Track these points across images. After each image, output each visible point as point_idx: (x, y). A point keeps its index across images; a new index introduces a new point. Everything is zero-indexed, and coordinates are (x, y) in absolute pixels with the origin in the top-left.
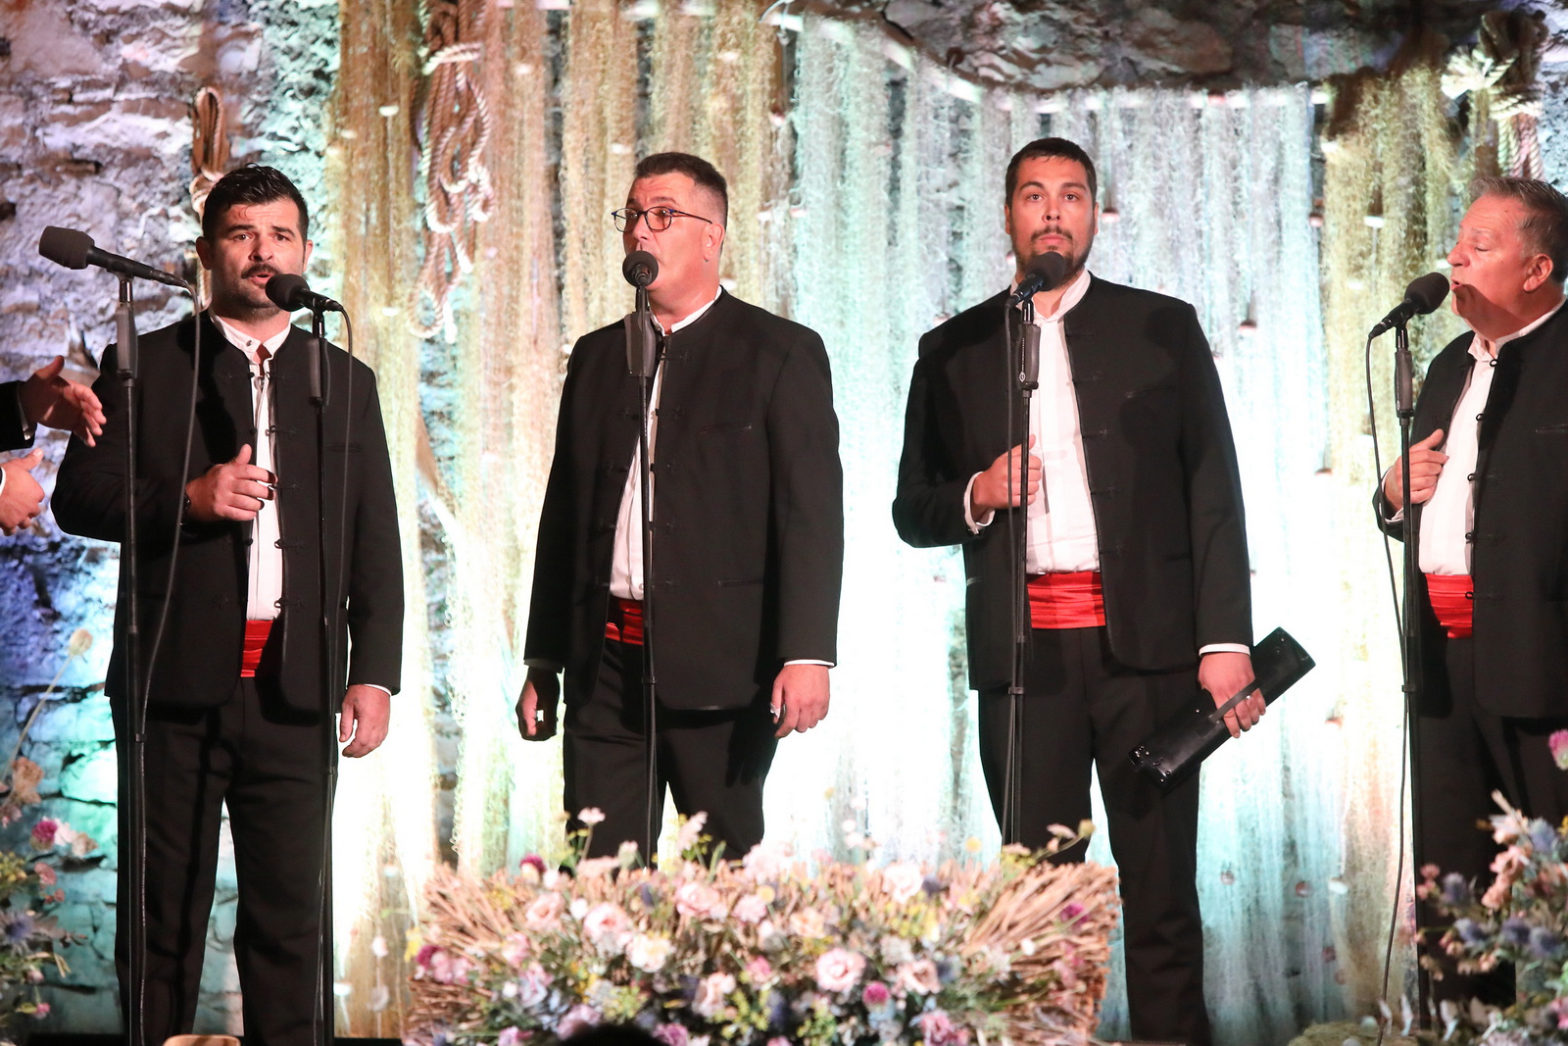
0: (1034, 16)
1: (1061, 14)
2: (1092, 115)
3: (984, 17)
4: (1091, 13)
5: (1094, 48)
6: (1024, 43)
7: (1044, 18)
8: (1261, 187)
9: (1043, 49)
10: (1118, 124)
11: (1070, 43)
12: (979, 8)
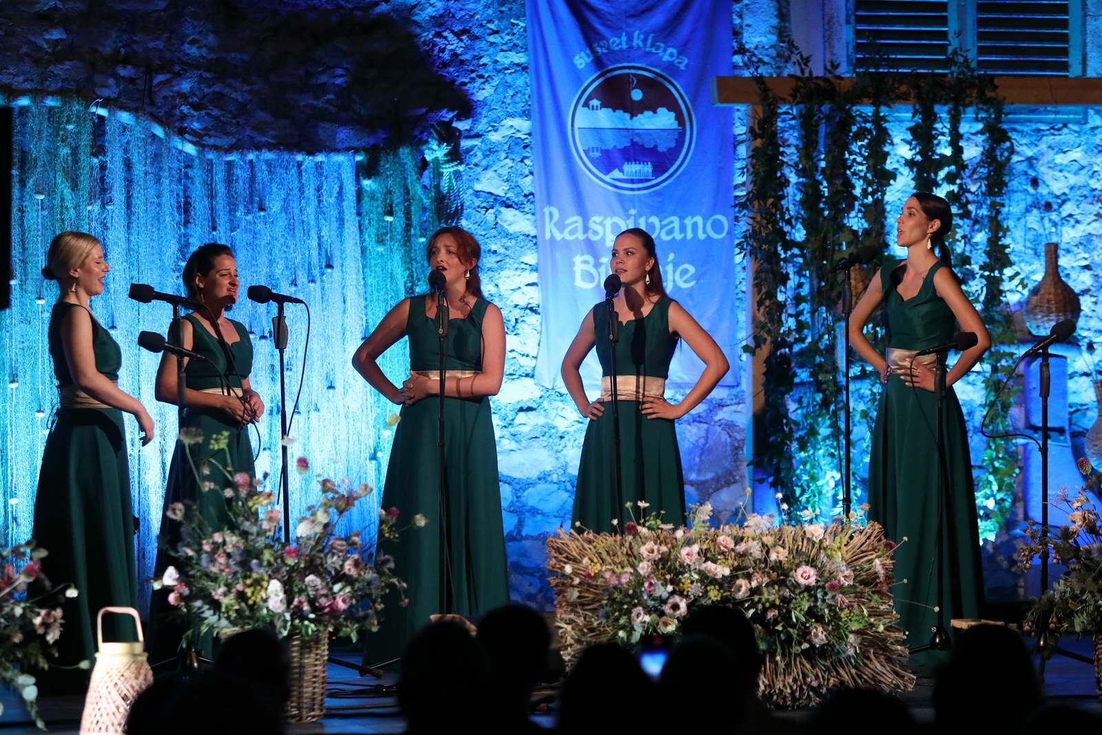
0: (203, 112)
1: (215, 112)
2: (251, 161)
3: (177, 112)
4: (231, 112)
5: (232, 129)
6: (196, 125)
7: (208, 114)
8: (332, 200)
9: (206, 129)
10: (264, 167)
11: (220, 127)
12: (174, 107)
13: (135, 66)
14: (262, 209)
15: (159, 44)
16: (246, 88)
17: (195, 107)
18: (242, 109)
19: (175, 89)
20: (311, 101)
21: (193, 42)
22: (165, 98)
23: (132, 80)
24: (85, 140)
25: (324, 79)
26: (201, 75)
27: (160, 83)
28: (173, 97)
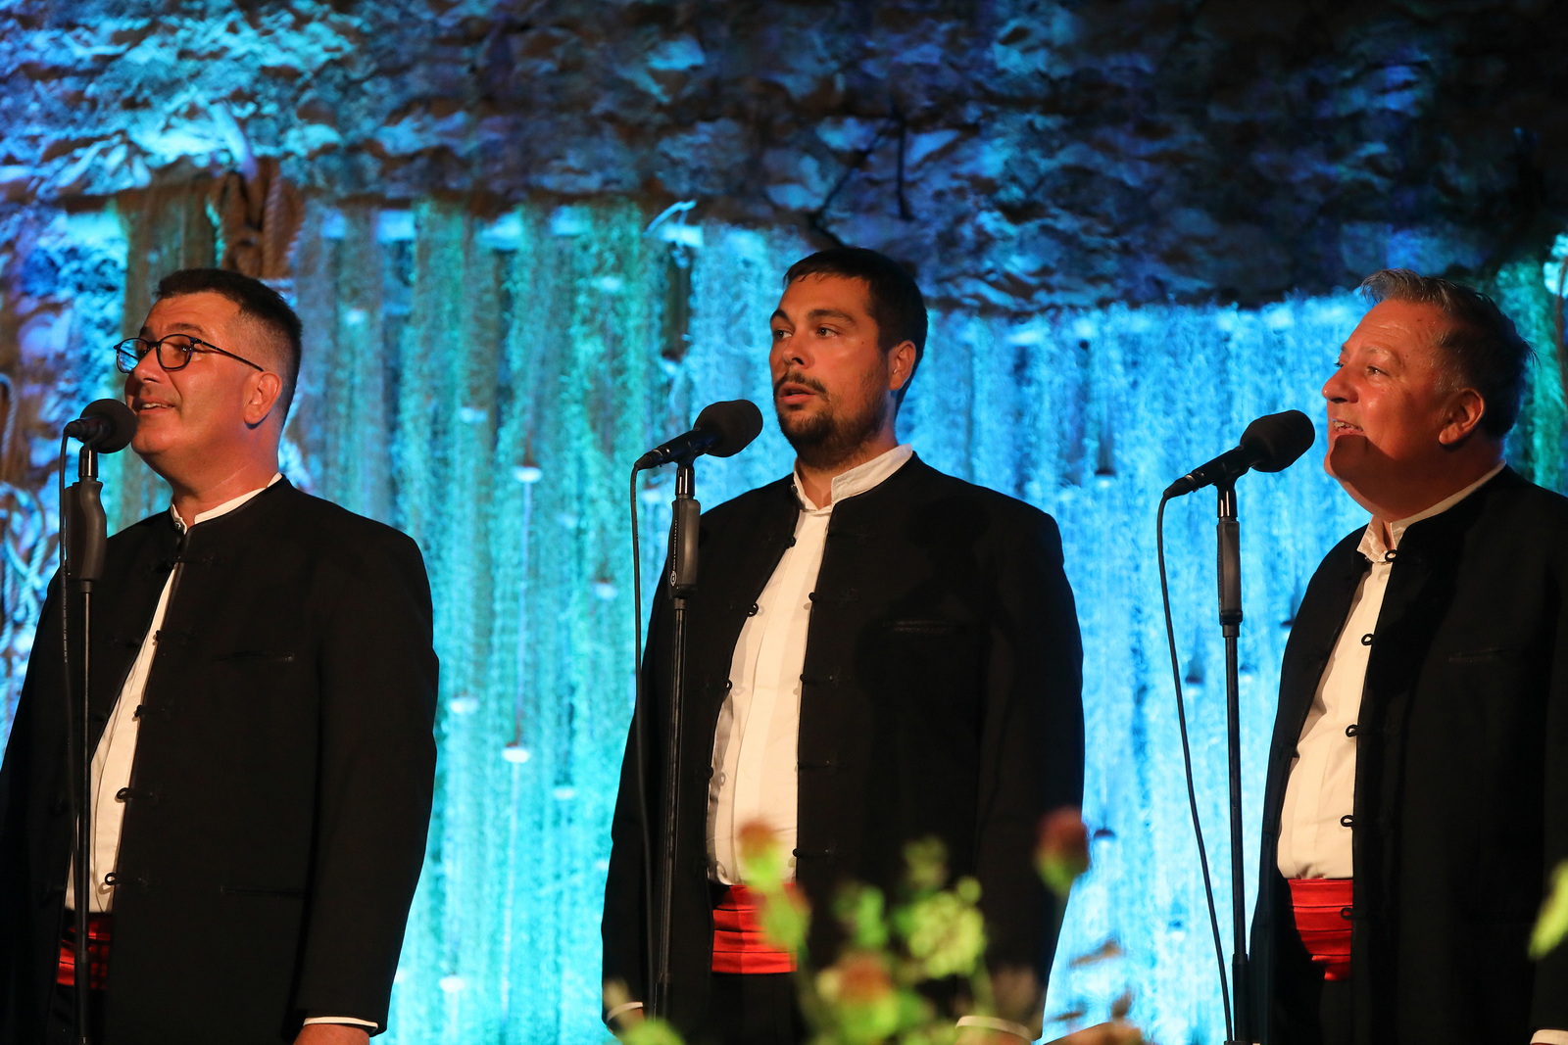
0: (1032, 226)
1: (1066, 223)
3: (967, 231)
4: (1106, 220)
5: (1110, 265)
6: (1018, 264)
7: (1046, 230)
9: (1045, 271)
10: (1117, 356)
11: (1078, 261)
12: (961, 219)
13: (864, 117)
14: (1105, 470)
15: (929, 53)
16: (1145, 147)
17: (1014, 213)
18: (1139, 209)
19: (965, 169)
20: (1320, 167)
21: (1017, 36)
22: (939, 195)
23: (857, 159)
24: (640, 313)
25: (1358, 99)
26: (1031, 124)
27: (930, 157)
28: (960, 193)
